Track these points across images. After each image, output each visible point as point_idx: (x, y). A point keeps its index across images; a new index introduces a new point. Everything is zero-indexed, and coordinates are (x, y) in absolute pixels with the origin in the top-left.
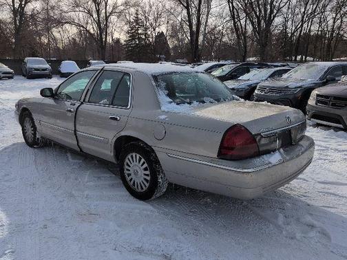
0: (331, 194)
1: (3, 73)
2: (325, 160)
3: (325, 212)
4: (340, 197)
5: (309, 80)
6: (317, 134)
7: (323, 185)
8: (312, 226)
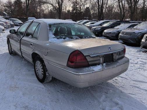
0: (136, 87)
1: (19, 24)
2: (142, 69)
3: (128, 97)
4: (141, 89)
5: (146, 29)
6: (144, 56)
7: (134, 82)
8: (117, 104)
